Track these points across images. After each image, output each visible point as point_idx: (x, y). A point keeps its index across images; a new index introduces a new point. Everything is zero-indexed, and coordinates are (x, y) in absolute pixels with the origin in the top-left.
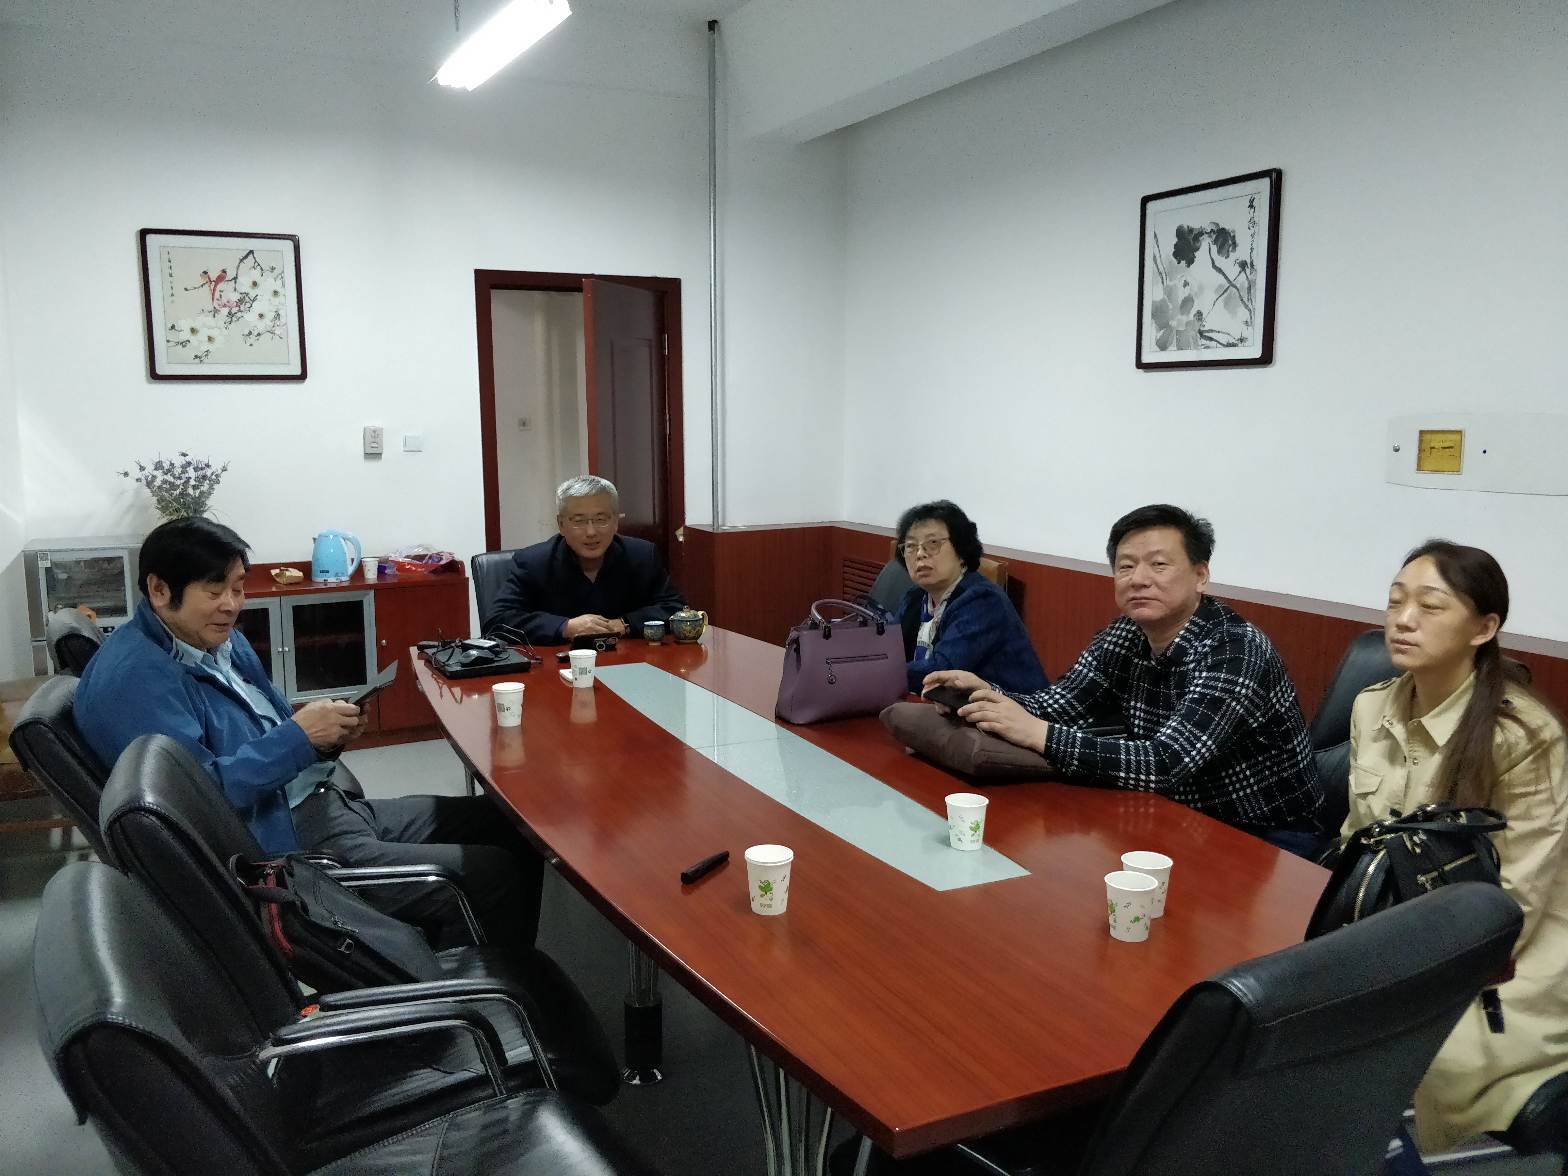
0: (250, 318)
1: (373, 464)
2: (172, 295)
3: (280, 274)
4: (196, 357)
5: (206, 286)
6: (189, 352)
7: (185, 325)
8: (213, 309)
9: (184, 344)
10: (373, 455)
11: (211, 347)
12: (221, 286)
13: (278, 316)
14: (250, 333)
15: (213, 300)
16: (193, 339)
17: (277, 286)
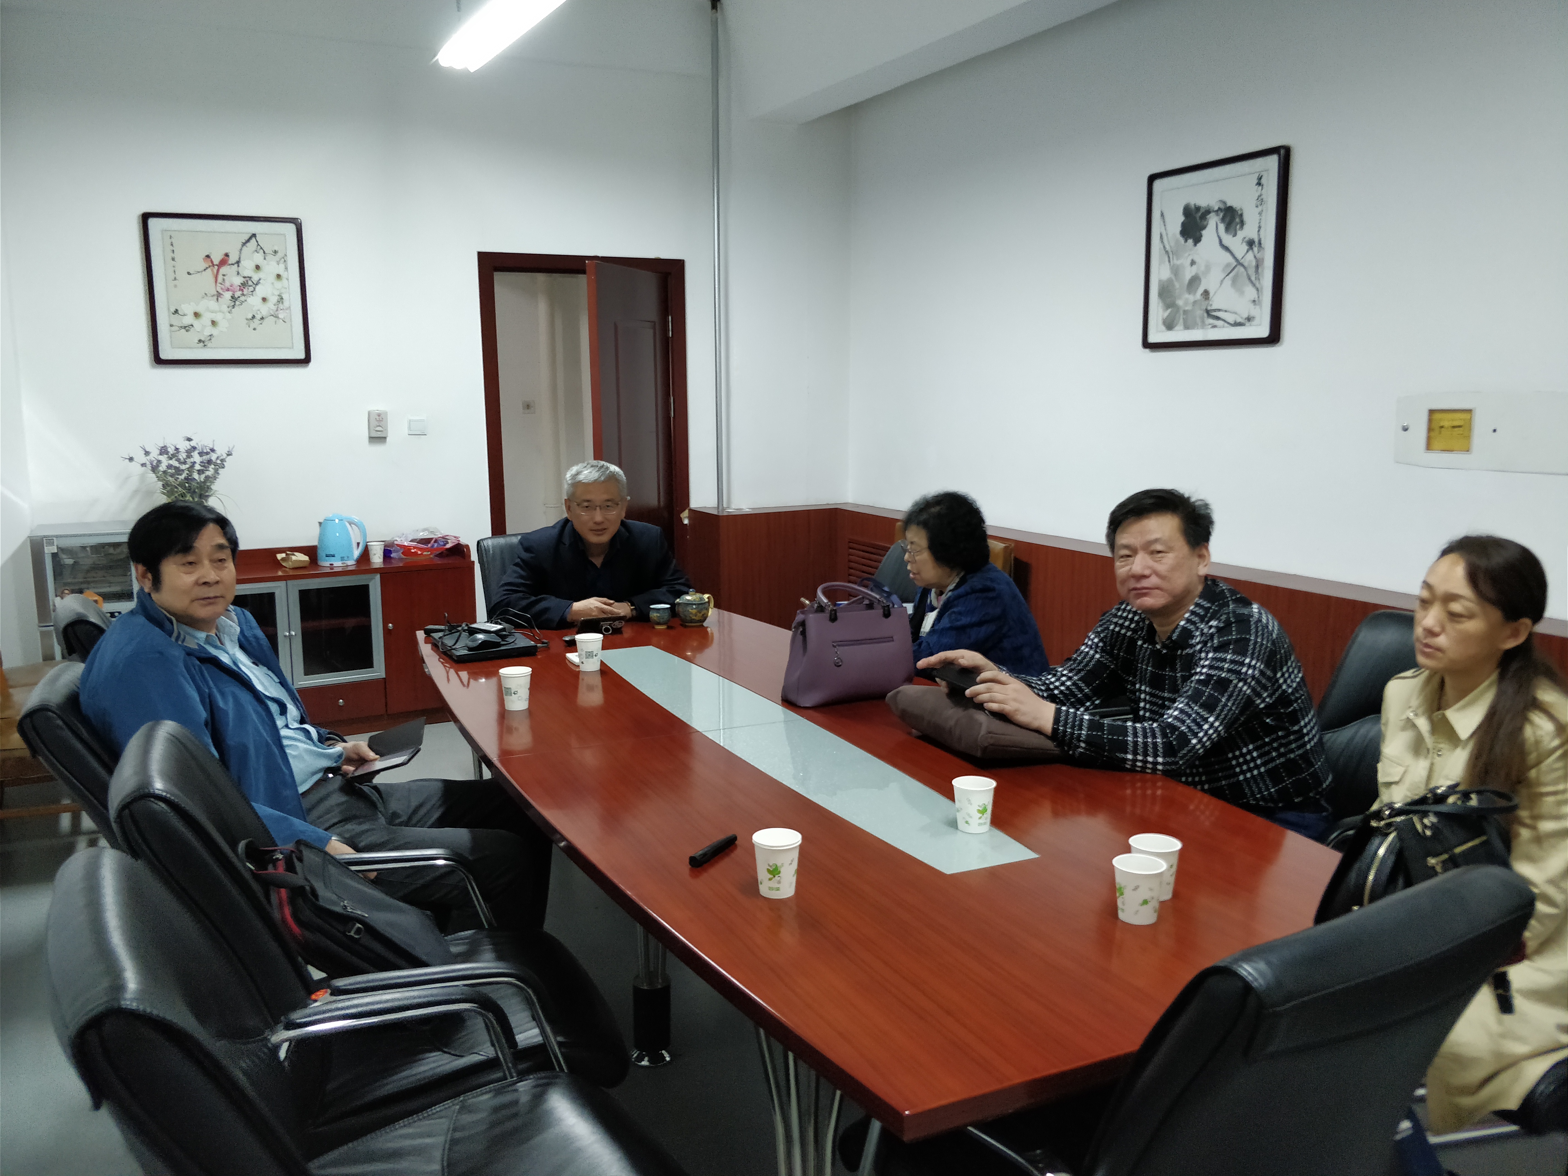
0: (253, 302)
1: (378, 448)
2: (175, 279)
3: (283, 258)
4: (200, 341)
5: (209, 270)
6: (192, 337)
7: (188, 309)
8: (216, 293)
9: (187, 328)
10: (377, 439)
11: (215, 331)
12: (224, 270)
13: (281, 299)
14: (254, 317)
15: (216, 282)
16: (196, 323)
17: (280, 269)
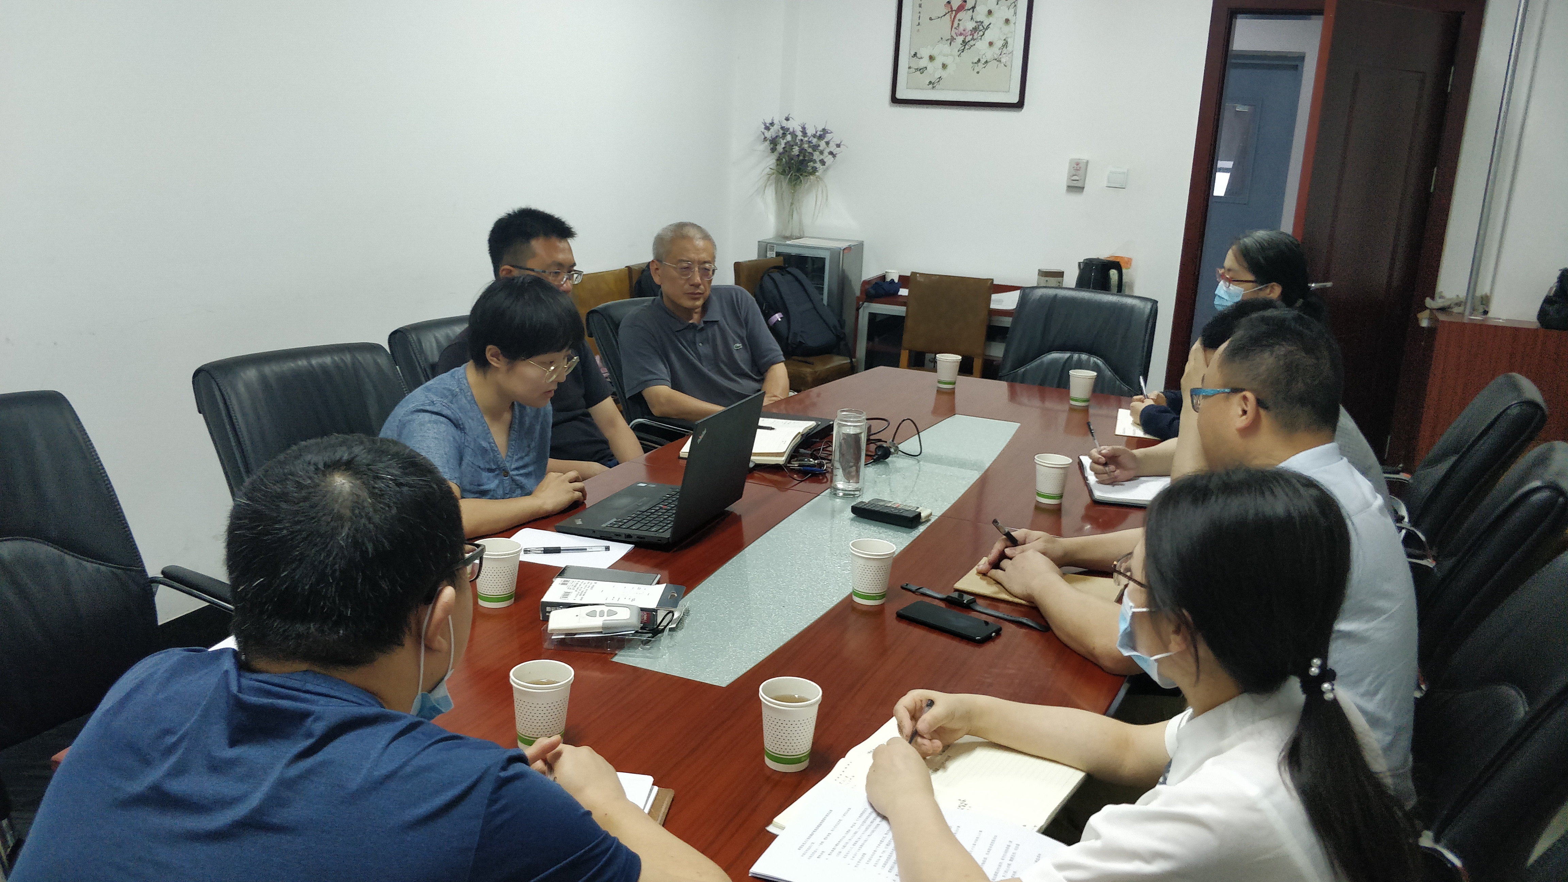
0: (981, 46)
1: (1075, 198)
2: (919, 24)
3: (1014, 2)
4: (930, 83)
5: (948, 16)
6: (925, 78)
7: (925, 53)
8: (950, 38)
9: (922, 70)
10: (1075, 188)
11: (944, 74)
12: (960, 15)
13: (1006, 44)
14: (979, 60)
15: (952, 27)
16: (930, 66)
17: (1009, 14)
